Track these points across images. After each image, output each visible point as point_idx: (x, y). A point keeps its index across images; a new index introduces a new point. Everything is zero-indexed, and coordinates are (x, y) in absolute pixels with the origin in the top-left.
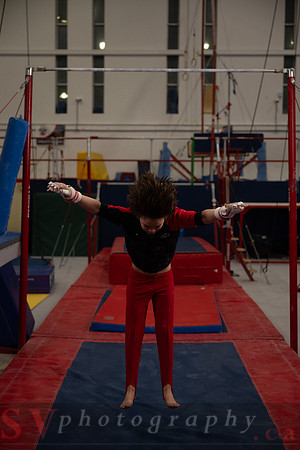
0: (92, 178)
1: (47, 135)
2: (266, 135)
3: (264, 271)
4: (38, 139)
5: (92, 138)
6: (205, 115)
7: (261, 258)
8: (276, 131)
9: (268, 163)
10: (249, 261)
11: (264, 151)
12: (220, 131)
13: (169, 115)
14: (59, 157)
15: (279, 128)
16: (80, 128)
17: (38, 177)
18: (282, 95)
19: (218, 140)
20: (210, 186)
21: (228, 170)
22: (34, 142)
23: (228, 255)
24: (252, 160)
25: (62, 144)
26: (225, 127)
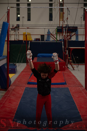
0: (27, 40)
1: (14, 27)
2: (78, 27)
3: (77, 67)
4: (11, 28)
5: (27, 28)
6: (60, 21)
7: (77, 63)
8: (81, 26)
9: (79, 36)
10: (73, 64)
11: (78, 32)
12: (65, 26)
13: (50, 21)
14: (18, 34)
15: (82, 25)
16: (24, 25)
17: (12, 40)
18: (83, 15)
19: (64, 29)
20: (62, 42)
21: (67, 38)
22: (10, 30)
23: (67, 62)
24: (74, 35)
25: (19, 30)
26: (66, 25)
